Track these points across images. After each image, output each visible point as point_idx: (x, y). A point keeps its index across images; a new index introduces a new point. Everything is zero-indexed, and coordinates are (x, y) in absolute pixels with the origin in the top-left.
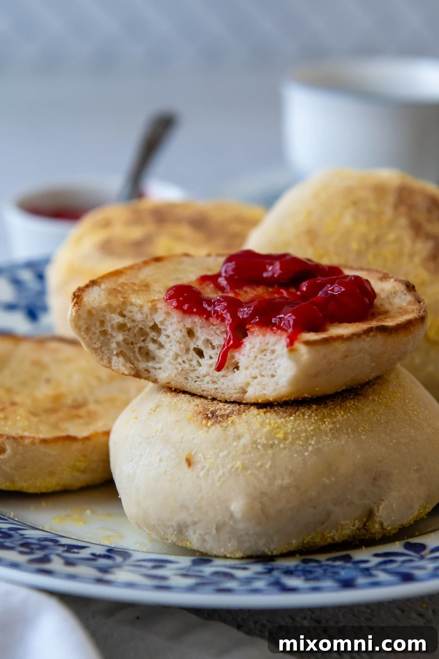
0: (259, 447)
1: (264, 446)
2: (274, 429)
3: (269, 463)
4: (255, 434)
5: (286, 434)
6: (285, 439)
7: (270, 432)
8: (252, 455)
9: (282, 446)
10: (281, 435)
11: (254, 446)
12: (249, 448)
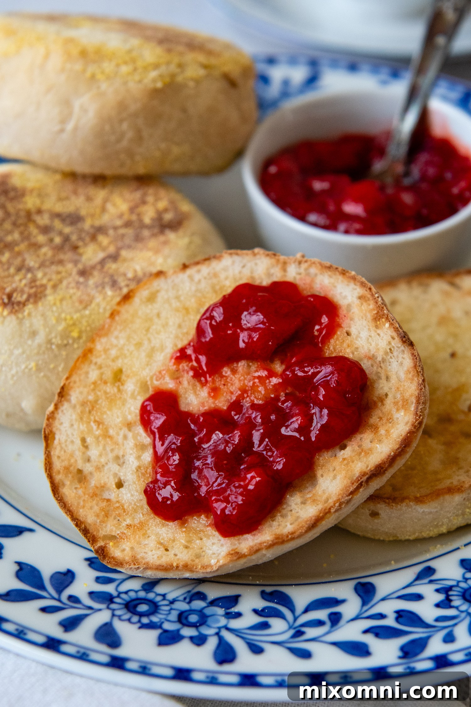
0: (54, 347)
1: (58, 346)
2: (69, 326)
3: (62, 365)
4: (50, 332)
5: (80, 332)
6: (79, 337)
7: (65, 329)
8: (46, 356)
9: (76, 346)
10: (75, 334)
11: (49, 346)
12: (43, 349)
